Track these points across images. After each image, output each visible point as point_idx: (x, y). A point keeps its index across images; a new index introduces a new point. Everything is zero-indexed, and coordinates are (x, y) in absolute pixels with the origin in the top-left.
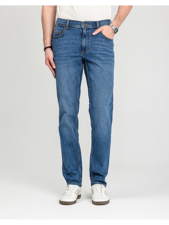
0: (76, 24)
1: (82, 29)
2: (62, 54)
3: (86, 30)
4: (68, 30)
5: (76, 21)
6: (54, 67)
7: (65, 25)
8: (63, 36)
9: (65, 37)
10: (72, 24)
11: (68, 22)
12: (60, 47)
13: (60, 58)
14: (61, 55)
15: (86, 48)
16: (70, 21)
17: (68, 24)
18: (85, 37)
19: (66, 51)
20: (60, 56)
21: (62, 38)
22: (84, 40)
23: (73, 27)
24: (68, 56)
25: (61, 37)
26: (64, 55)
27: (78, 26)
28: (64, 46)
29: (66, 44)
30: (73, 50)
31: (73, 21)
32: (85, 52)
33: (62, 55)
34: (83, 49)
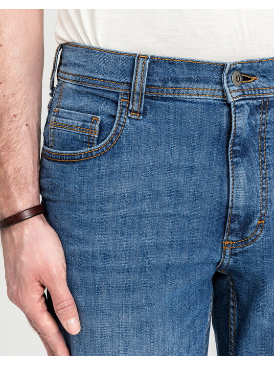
0: (189, 80)
1: (229, 105)
2: (105, 256)
3: (251, 114)
4: (144, 114)
5: (193, 65)
6: (73, 326)
7: (122, 89)
8: (113, 151)
9: (127, 159)
10: (165, 81)
11: (141, 68)
12: (97, 216)
13: (98, 276)
14: (99, 263)
15: (249, 217)
16: (155, 61)
17: (139, 81)
18: (243, 152)
19: (134, 242)
20: (94, 269)
21: (104, 163)
22: (240, 175)
23: (174, 100)
24: (143, 270)
25: (101, 154)
26: (123, 263)
27: (205, 93)
28: (121, 212)
29: (133, 198)
30: (172, 231)
31: (171, 62)
32: (245, 241)
33: (111, 264)
34: (235, 226)
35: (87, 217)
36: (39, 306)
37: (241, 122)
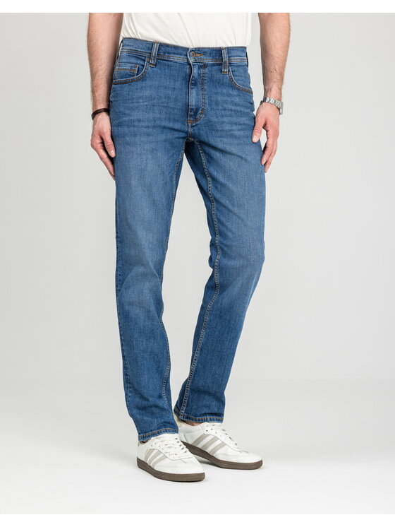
0: (174, 53)
1: (190, 65)
2: (139, 121)
3: (199, 69)
4: (156, 65)
5: (176, 47)
6: (113, 154)
7: (147, 55)
8: (143, 79)
9: (148, 82)
10: (164, 53)
11: (156, 47)
12: (136, 105)
13: (136, 129)
14: (136, 124)
15: (197, 109)
16: (162, 45)
17: (155, 52)
18: (195, 84)
19: (151, 116)
20: (134, 126)
21: (139, 84)
22: (194, 92)
23: (167, 61)
24: (154, 127)
25: (138, 80)
26: (146, 124)
27: (179, 59)
28: (145, 103)
29: (151, 98)
30: (166, 113)
31: (167, 46)
32: (196, 120)
33: (141, 124)
34: (192, 113)
35: (131, 105)
36: (99, 146)
37: (195, 71)
